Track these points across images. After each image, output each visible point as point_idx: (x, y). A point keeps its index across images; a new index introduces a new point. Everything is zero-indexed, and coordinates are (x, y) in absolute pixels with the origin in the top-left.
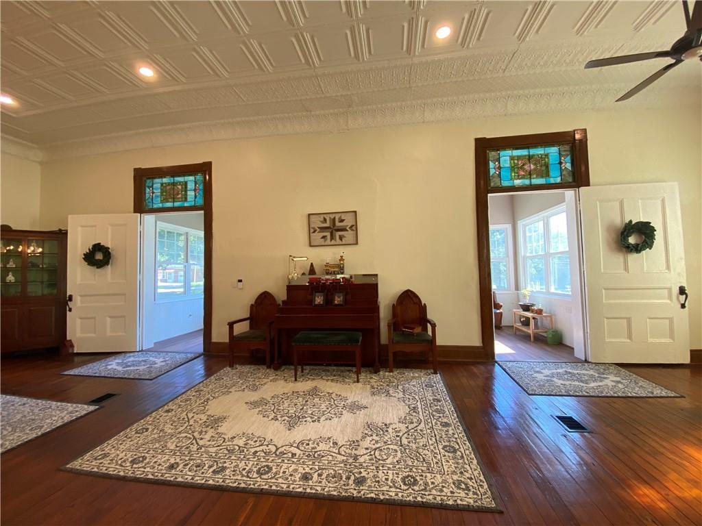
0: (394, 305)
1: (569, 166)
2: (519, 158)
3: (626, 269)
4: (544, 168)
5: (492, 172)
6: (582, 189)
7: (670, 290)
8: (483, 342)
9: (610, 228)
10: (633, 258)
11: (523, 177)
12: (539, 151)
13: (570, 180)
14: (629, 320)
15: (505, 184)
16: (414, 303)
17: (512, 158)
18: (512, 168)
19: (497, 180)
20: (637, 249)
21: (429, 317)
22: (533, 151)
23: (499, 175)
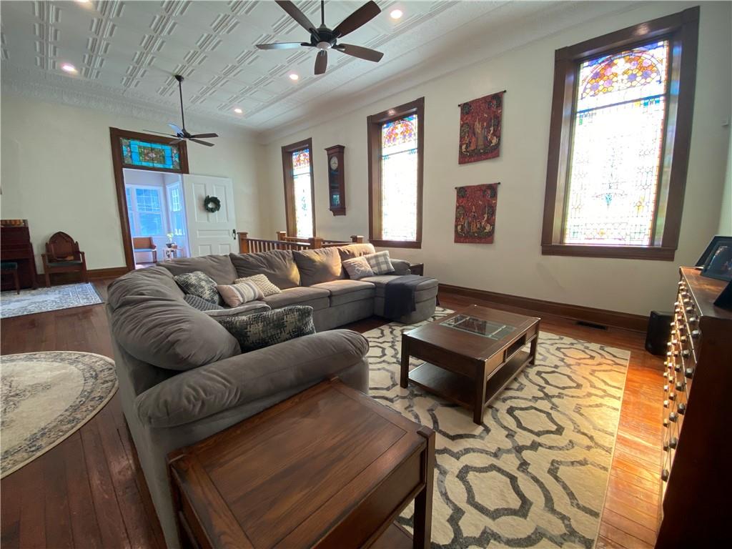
0: (47, 244)
1: (177, 160)
2: (144, 148)
3: (208, 220)
4: (161, 158)
5: (125, 153)
6: (184, 175)
7: (229, 230)
8: (127, 264)
9: (199, 199)
10: (211, 215)
11: (148, 161)
12: (158, 147)
13: (178, 168)
14: (210, 246)
15: (137, 163)
16: (67, 241)
17: (140, 147)
18: (140, 154)
19: (130, 160)
20: (212, 210)
21: (81, 250)
22: (154, 146)
23: (131, 157)
